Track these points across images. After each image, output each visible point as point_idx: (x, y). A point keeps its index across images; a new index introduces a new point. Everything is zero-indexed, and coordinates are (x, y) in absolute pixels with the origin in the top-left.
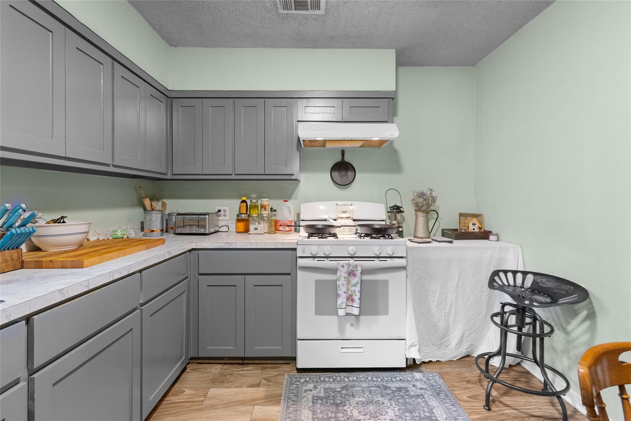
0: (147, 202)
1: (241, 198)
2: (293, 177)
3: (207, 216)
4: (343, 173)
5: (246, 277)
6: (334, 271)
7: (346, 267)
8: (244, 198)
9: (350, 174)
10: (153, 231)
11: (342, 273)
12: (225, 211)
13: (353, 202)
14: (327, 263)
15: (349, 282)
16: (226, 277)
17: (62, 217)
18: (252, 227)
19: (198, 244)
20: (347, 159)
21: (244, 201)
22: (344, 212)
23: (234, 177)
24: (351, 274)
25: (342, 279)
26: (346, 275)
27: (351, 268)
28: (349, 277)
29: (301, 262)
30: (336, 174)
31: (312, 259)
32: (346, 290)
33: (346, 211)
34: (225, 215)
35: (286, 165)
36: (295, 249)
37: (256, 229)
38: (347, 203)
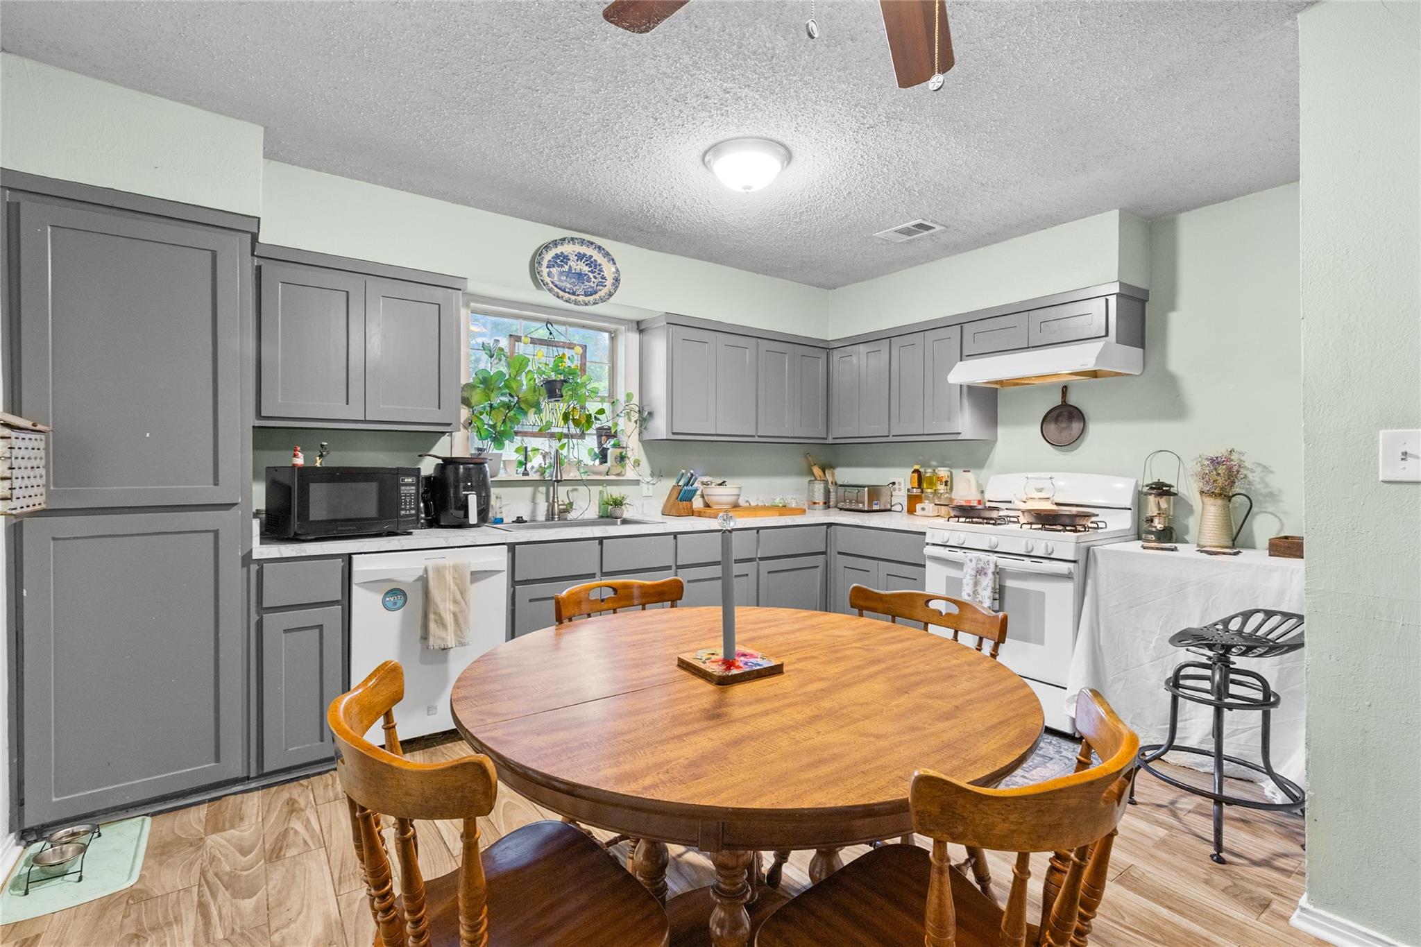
0: (817, 470)
1: (912, 466)
2: (960, 437)
3: (866, 489)
4: (1064, 425)
5: (881, 562)
6: (959, 565)
7: (974, 561)
8: (917, 467)
9: (1076, 426)
10: (815, 503)
11: (969, 570)
12: (900, 484)
13: (1053, 474)
14: (959, 555)
15: (976, 584)
16: (861, 560)
17: (724, 482)
18: (919, 506)
19: (836, 518)
20: (1073, 399)
21: (916, 471)
22: (1040, 490)
23: (891, 439)
24: (980, 572)
25: (968, 576)
26: (974, 573)
27: (982, 564)
28: (978, 577)
29: (929, 550)
30: (1051, 428)
31: (942, 548)
32: (971, 593)
33: (1043, 489)
34: (900, 490)
35: (949, 420)
36: (924, 534)
37: (923, 509)
38: (1043, 476)
